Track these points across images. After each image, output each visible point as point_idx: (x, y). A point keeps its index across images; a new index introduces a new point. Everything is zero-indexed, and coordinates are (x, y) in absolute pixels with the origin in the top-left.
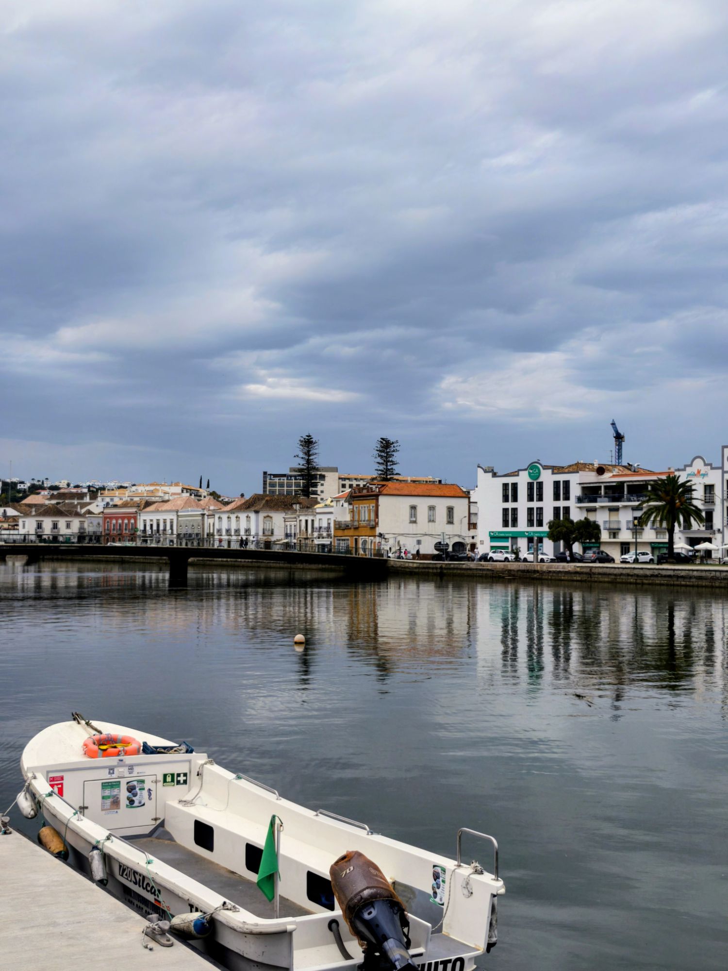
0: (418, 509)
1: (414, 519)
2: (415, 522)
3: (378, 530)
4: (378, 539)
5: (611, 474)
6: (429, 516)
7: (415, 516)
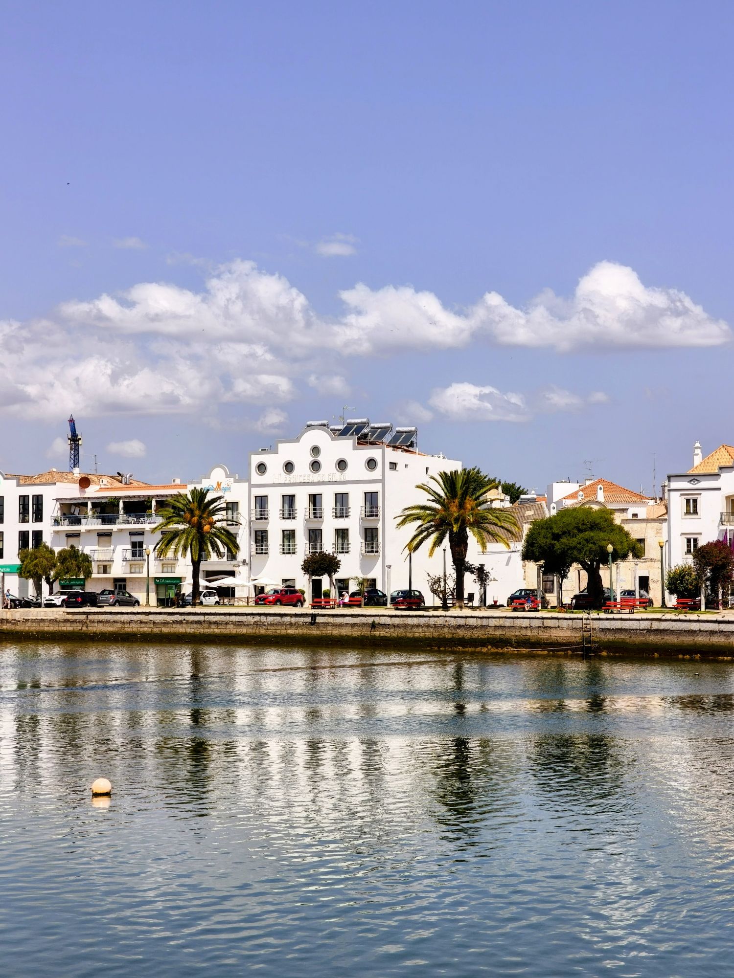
5: (97, 487)
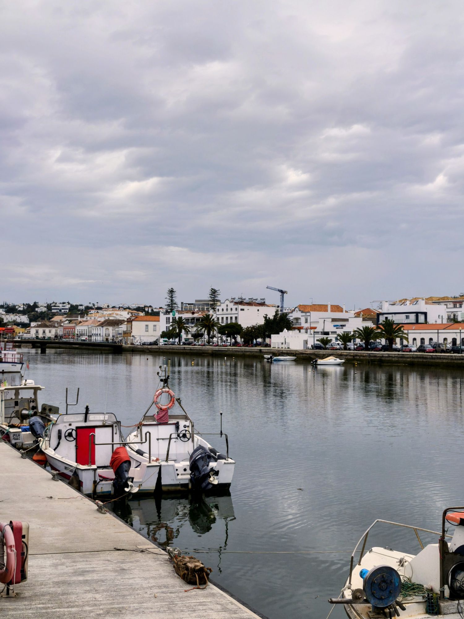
0: (149, 327)
1: (147, 330)
2: (148, 331)
3: (132, 334)
4: (132, 338)
6: (154, 329)
7: (148, 329)
